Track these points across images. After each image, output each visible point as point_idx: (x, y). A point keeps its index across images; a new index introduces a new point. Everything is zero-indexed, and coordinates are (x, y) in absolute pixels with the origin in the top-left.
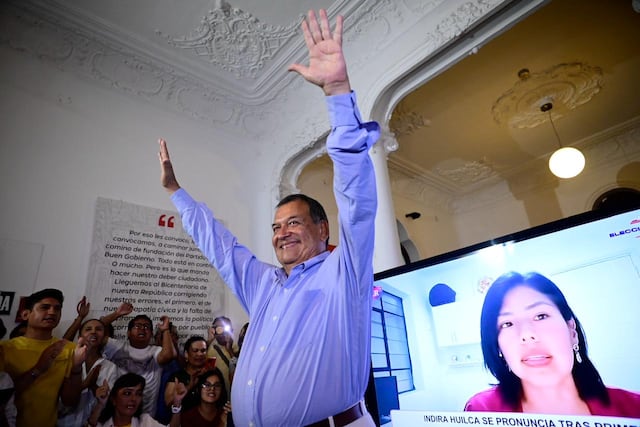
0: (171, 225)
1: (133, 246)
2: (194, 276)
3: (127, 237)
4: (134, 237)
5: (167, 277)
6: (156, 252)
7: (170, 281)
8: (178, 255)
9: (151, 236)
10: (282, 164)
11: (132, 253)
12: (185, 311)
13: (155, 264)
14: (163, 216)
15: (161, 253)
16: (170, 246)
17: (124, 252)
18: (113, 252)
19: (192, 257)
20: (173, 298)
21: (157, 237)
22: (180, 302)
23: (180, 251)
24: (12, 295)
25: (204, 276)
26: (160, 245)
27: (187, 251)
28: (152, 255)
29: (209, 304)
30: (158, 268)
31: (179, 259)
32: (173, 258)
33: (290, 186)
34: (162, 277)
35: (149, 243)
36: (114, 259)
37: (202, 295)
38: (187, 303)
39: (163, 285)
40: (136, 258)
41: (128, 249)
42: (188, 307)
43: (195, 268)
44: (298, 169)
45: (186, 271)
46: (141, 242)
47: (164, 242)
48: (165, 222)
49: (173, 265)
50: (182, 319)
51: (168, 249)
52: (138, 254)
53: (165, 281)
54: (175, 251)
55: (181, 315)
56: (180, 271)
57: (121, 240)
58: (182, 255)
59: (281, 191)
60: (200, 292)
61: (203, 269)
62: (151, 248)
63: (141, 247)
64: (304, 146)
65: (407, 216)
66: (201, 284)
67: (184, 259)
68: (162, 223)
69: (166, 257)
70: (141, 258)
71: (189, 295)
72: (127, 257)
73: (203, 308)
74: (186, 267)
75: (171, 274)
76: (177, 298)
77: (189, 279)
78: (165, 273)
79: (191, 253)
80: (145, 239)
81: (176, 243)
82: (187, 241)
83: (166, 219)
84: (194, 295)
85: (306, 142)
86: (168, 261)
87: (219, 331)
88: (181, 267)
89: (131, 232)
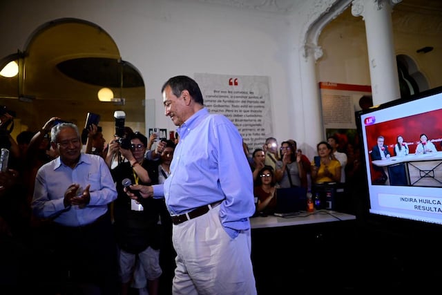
0: (236, 84)
1: (217, 99)
2: (253, 114)
3: (213, 94)
4: (217, 94)
5: (238, 116)
6: (230, 101)
7: (240, 118)
8: (243, 102)
9: (225, 92)
10: (306, 29)
11: (217, 104)
12: (250, 135)
13: (230, 109)
14: (231, 79)
15: (233, 102)
16: (237, 97)
17: (212, 104)
19: (251, 102)
20: (242, 128)
21: (229, 92)
22: (246, 130)
23: (244, 99)
24: (166, 130)
25: (259, 114)
26: (232, 97)
27: (248, 99)
28: (228, 104)
29: (263, 130)
30: (232, 111)
31: (243, 104)
32: (240, 104)
33: (313, 44)
34: (235, 116)
35: (225, 97)
36: (208, 108)
37: (259, 125)
38: (251, 130)
39: (236, 120)
40: (219, 106)
41: (215, 101)
42: (251, 132)
43: (253, 109)
44: (318, 31)
45: (248, 111)
46: (221, 97)
47: (233, 95)
48: (233, 82)
49: (241, 109)
50: (249, 139)
51: (236, 99)
52: (221, 104)
53: (237, 118)
54: (240, 99)
55: (248, 137)
56: (245, 112)
57: (210, 96)
58: (245, 102)
59: (306, 50)
60: (258, 123)
61: (258, 109)
62: (226, 99)
63: (222, 99)
64: (322, 12)
65: (418, 51)
66: (257, 118)
67: (246, 104)
68: (231, 84)
69: (235, 104)
70: (222, 106)
71: (251, 125)
72: (215, 106)
73: (260, 132)
74: (248, 109)
75: (240, 113)
76: (244, 128)
77: (251, 116)
78: (236, 113)
79: (250, 100)
80: (223, 94)
81: (240, 95)
82: (247, 93)
83: (233, 81)
84: (254, 125)
85: (323, 9)
86: (237, 106)
87: (270, 146)
88: (245, 109)
89: (215, 91)
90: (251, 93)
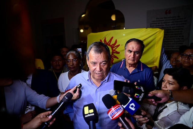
0: (170, 13)
1: (158, 22)
2: (178, 28)
3: (156, 20)
4: (158, 20)
7: (169, 31)
8: (172, 22)
9: (163, 18)
11: (157, 25)
12: (174, 39)
15: (166, 23)
17: (155, 25)
18: (152, 25)
19: (177, 22)
21: (165, 18)
25: (182, 28)
26: (166, 20)
28: (163, 24)
35: (162, 21)
41: (156, 23)
43: (178, 25)
46: (160, 21)
49: (170, 26)
50: (173, 41)
51: (168, 21)
52: (159, 24)
54: (171, 21)
56: (173, 27)
57: (154, 21)
58: (174, 22)
60: (180, 33)
68: (166, 13)
69: (168, 24)
73: (181, 38)
74: (175, 26)
75: (170, 29)
76: (171, 36)
81: (171, 19)
83: (168, 11)
84: (177, 34)
86: (169, 25)
88: (173, 26)
89: (157, 18)
90: (179, 17)
